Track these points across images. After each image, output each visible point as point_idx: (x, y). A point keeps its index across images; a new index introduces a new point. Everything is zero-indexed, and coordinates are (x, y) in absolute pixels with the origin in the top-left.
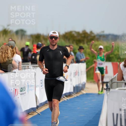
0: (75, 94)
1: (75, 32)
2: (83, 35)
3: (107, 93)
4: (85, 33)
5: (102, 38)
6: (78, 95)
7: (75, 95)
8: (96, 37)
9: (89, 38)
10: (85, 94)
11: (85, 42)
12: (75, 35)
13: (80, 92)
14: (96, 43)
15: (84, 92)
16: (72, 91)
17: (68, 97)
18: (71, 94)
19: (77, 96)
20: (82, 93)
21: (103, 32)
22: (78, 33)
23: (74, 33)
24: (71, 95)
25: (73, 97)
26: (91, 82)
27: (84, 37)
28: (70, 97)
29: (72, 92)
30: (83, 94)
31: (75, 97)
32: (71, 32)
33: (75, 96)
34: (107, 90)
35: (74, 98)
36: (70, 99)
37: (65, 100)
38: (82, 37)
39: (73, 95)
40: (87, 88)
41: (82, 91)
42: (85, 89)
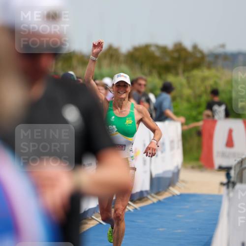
0: (153, 194)
1: (157, 47)
2: (176, 55)
3: (228, 194)
4: (179, 49)
5: (220, 62)
6: (161, 198)
7: (153, 197)
8: (208, 59)
9: (190, 61)
10: (178, 196)
11: (180, 70)
12: (157, 53)
13: (166, 191)
14: (205, 72)
15: (175, 191)
16: (147, 187)
17: (137, 203)
18: (145, 195)
19: (159, 202)
20: (171, 193)
21: (223, 46)
22: (164, 49)
23: (153, 49)
24: (145, 199)
25: (149, 202)
26: (193, 168)
27: (178, 59)
28: (143, 202)
29: (147, 192)
30: (174, 196)
31: (154, 204)
32: (147, 47)
33: (155, 200)
34: (228, 187)
35: (151, 205)
36: (141, 208)
37: (129, 211)
38: (173, 58)
39: (149, 197)
40: (183, 181)
41: (171, 188)
42: (178, 184)
